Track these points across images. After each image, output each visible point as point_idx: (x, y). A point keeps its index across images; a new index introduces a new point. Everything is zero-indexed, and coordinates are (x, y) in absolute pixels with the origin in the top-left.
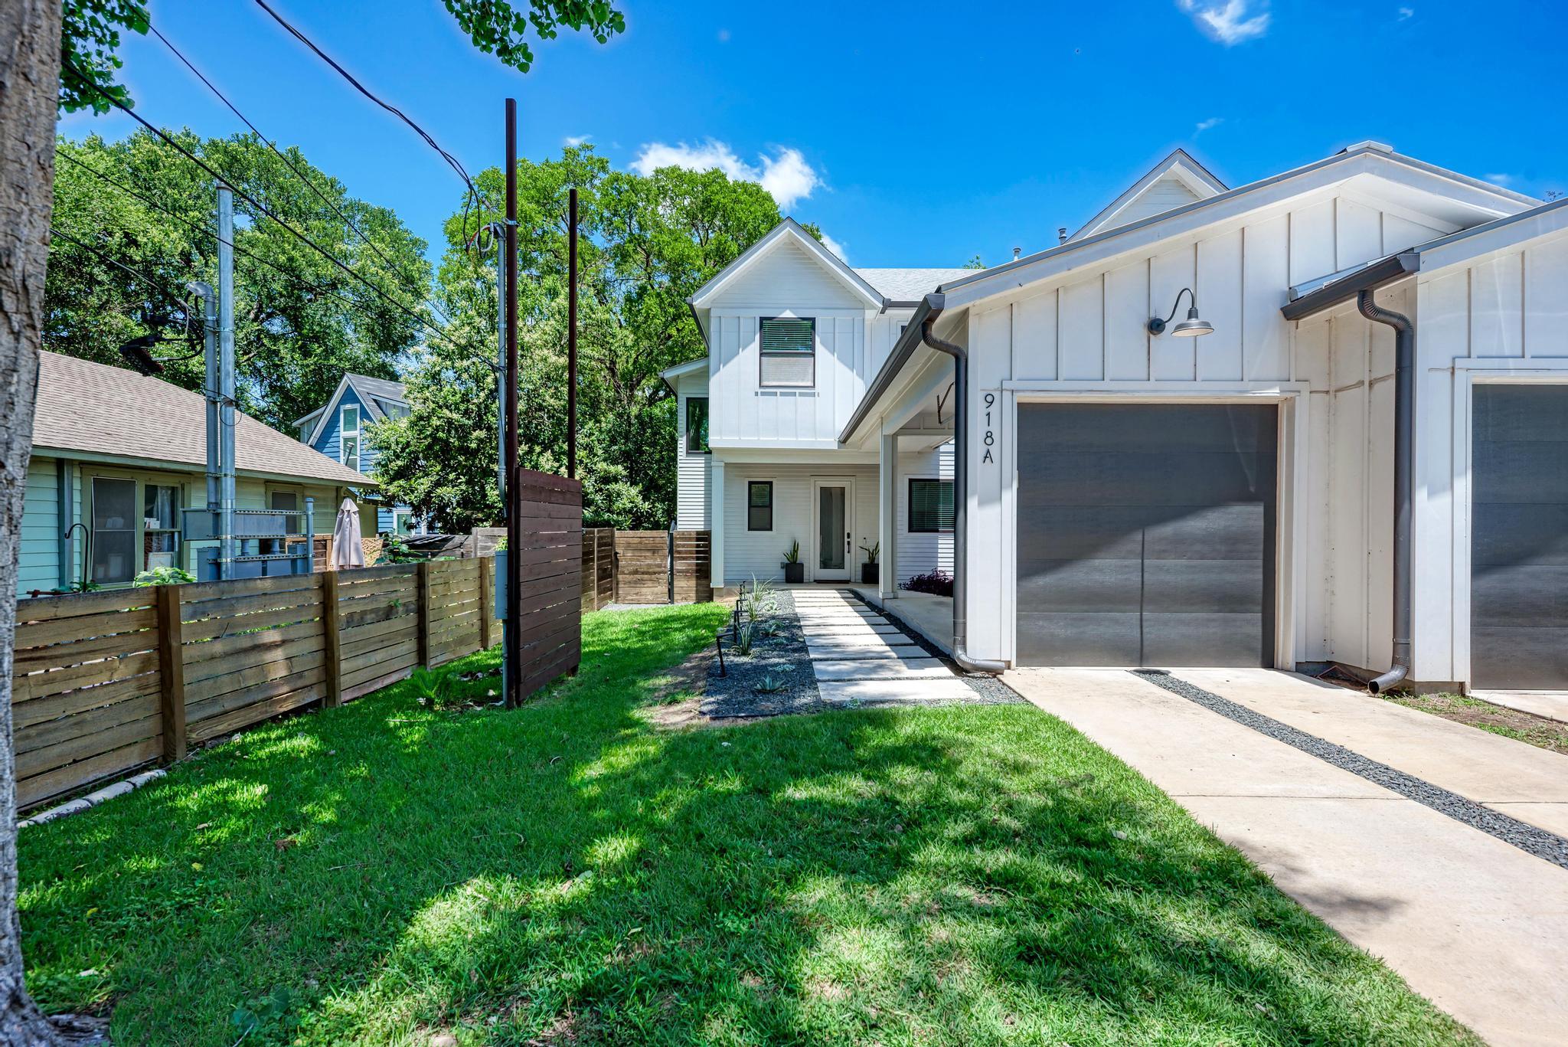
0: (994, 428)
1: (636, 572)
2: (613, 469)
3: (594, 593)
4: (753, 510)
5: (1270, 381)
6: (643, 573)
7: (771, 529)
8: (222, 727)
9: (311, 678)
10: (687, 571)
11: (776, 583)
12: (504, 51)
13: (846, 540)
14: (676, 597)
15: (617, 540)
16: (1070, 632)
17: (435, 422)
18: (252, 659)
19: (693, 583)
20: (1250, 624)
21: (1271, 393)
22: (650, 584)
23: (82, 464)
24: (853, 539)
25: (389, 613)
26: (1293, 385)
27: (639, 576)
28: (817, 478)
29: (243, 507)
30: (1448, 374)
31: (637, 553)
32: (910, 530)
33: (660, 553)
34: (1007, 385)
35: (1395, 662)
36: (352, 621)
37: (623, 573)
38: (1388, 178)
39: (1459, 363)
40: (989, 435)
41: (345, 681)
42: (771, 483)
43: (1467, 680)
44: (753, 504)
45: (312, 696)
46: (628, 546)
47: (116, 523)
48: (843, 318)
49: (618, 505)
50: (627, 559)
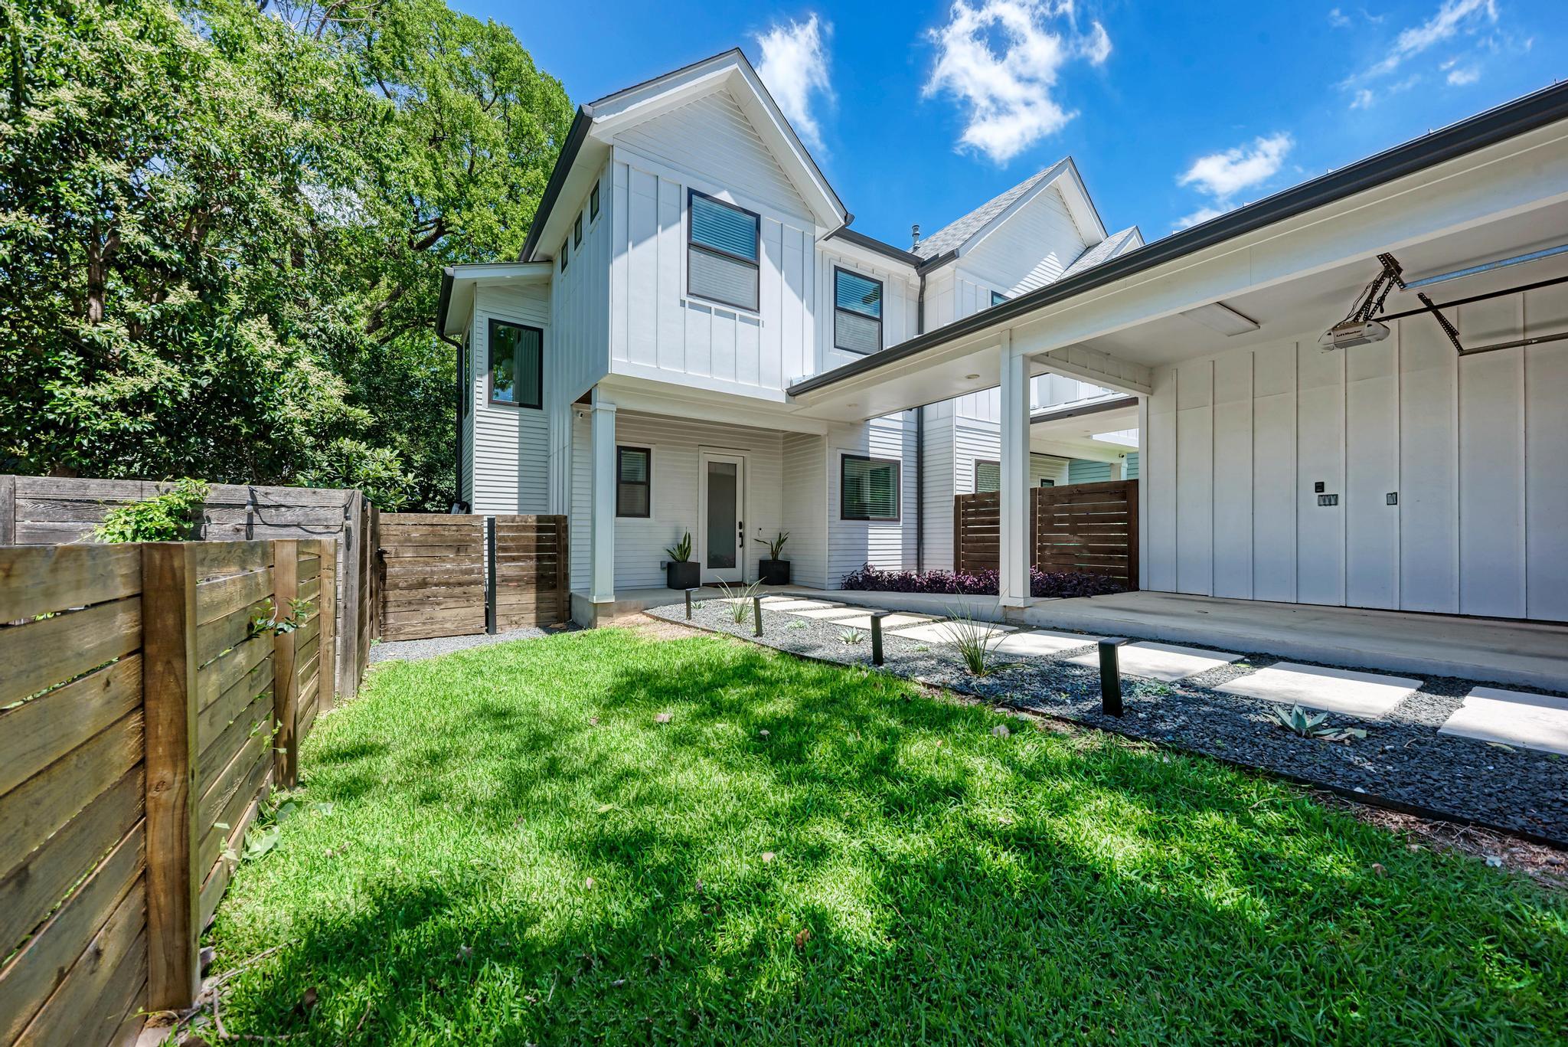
1: (420, 584)
4: (623, 488)
6: (436, 585)
7: (648, 516)
10: (519, 579)
11: (652, 590)
13: (738, 530)
14: (499, 621)
15: (386, 530)
19: (529, 597)
22: (451, 603)
24: (746, 531)
27: (428, 591)
28: (706, 450)
31: (423, 552)
32: (842, 518)
33: (468, 551)
37: (396, 586)
42: (648, 452)
44: (624, 477)
48: (793, 227)
50: (398, 563)
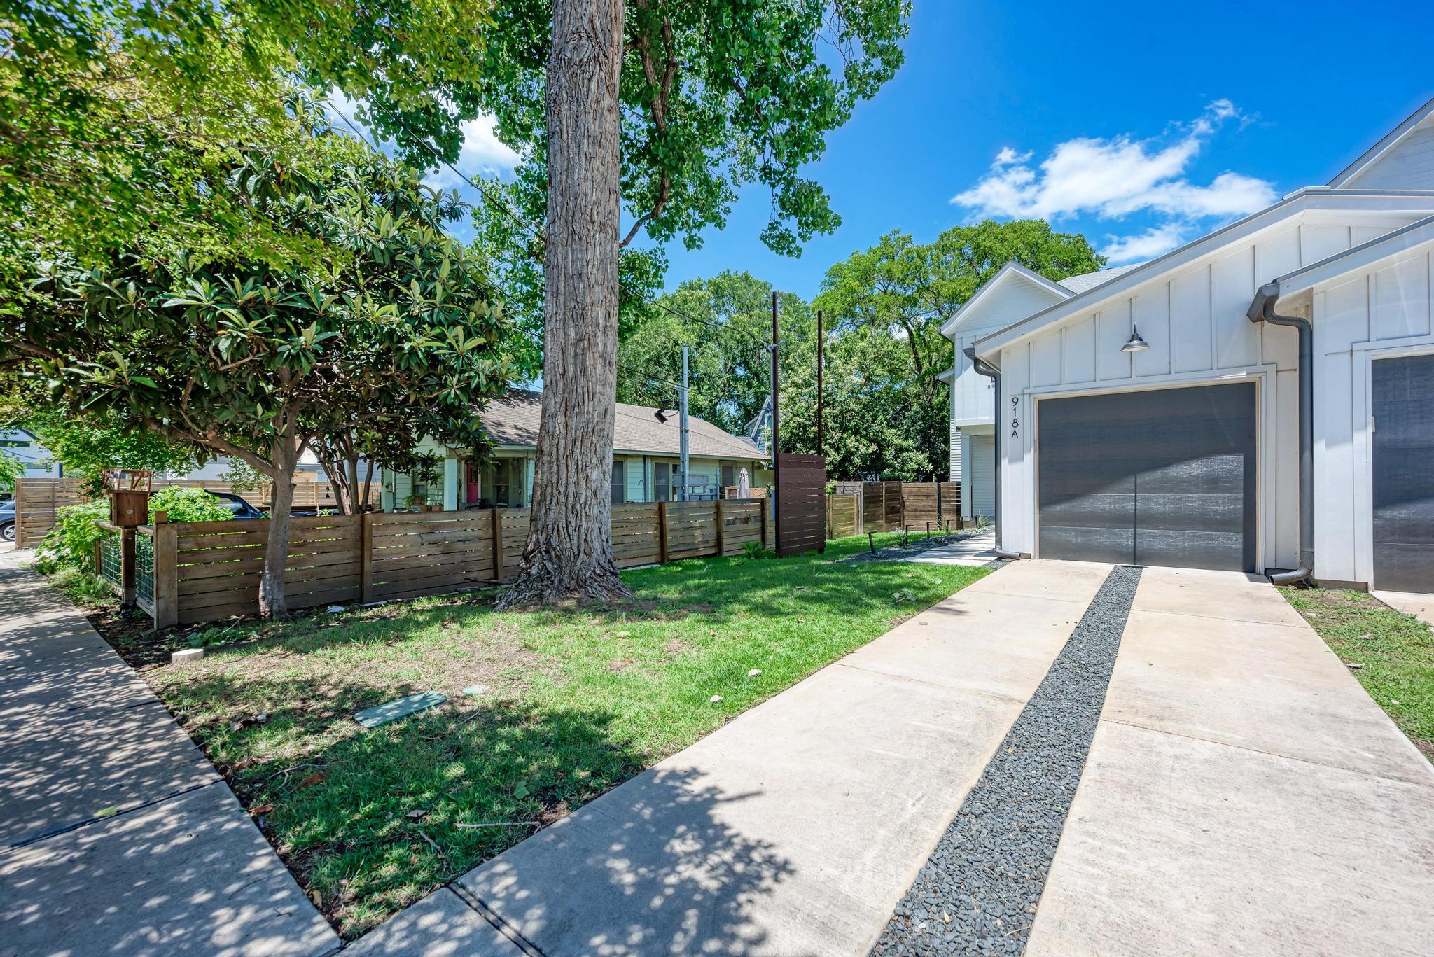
0: (1019, 417)
1: (916, 510)
2: (905, 443)
3: (883, 522)
5: (1238, 367)
6: (921, 511)
8: (680, 556)
9: (712, 543)
10: (950, 510)
12: (790, 253)
15: (903, 489)
16: (1080, 540)
17: (792, 424)
18: (689, 532)
20: (1234, 541)
21: (1240, 376)
22: (925, 518)
23: (652, 457)
25: (746, 520)
26: (1260, 368)
27: (918, 513)
29: (693, 472)
30: (1348, 355)
31: (918, 498)
33: (932, 498)
34: (1026, 391)
35: (1301, 564)
36: (729, 522)
37: (907, 510)
38: (1330, 208)
39: (1356, 347)
40: (1015, 421)
41: (725, 548)
43: (1371, 582)
45: (713, 551)
46: (912, 493)
47: (662, 481)
49: (909, 466)
50: (910, 501)
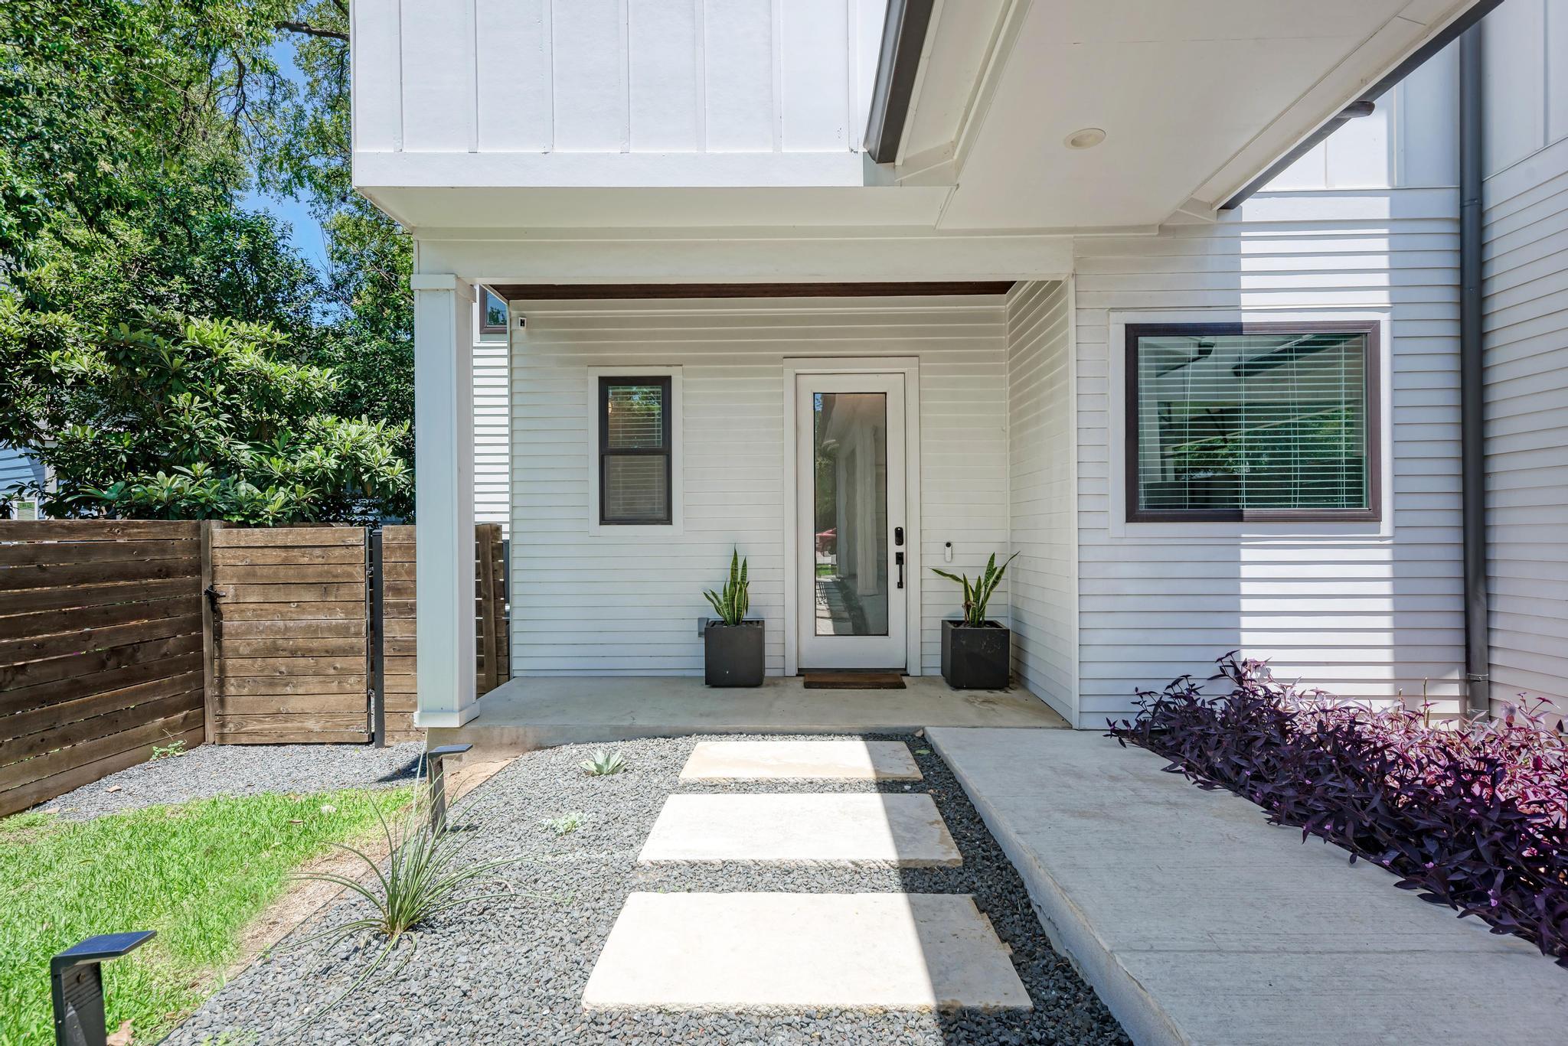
1: (272, 651)
4: (617, 462)
6: (293, 653)
7: (668, 520)
13: (893, 549)
15: (221, 558)
22: (313, 684)
24: (911, 548)
27: (282, 664)
28: (803, 366)
31: (277, 595)
32: (1132, 516)
33: (344, 593)
42: (665, 382)
44: (617, 439)
46: (249, 578)
50: (246, 612)
